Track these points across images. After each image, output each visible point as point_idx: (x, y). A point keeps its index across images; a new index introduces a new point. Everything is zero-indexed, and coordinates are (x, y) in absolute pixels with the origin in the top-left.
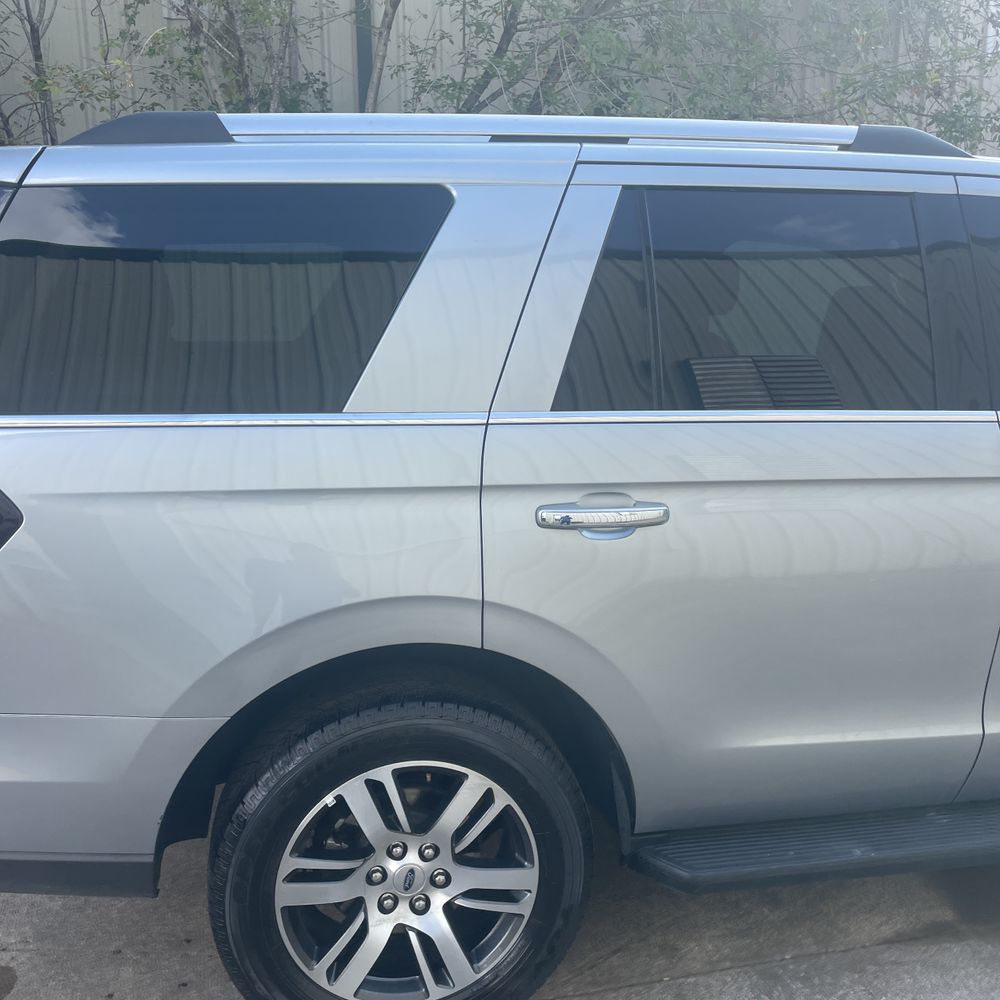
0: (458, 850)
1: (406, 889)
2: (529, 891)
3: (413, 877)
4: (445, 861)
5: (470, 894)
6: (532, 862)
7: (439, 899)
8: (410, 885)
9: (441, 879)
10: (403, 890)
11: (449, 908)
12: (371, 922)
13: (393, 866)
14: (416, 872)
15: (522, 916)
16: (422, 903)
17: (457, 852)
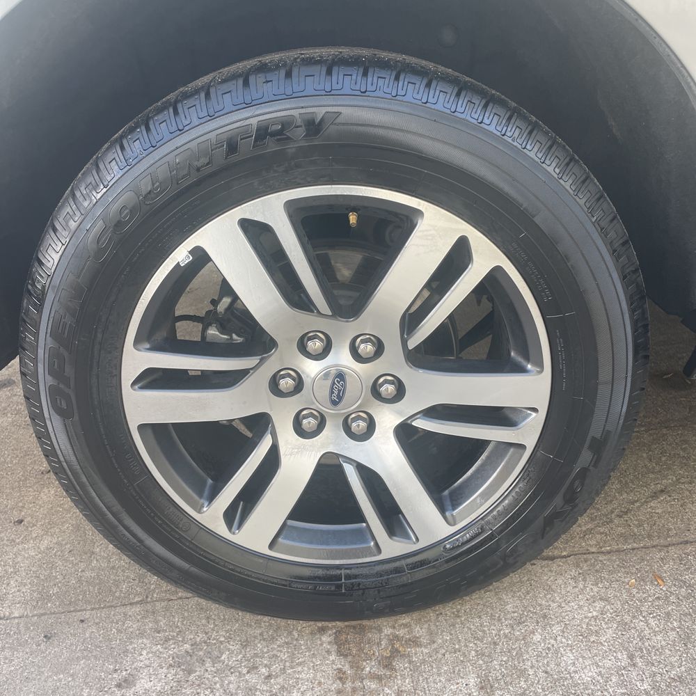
0: (413, 343)
1: (335, 403)
2: (535, 410)
3: (344, 386)
4: (393, 362)
5: (436, 412)
6: (540, 364)
7: (388, 419)
8: (340, 398)
9: (387, 390)
10: (329, 404)
11: (405, 433)
12: (283, 450)
13: (311, 369)
14: (347, 378)
15: (522, 447)
16: (363, 424)
17: (410, 347)
